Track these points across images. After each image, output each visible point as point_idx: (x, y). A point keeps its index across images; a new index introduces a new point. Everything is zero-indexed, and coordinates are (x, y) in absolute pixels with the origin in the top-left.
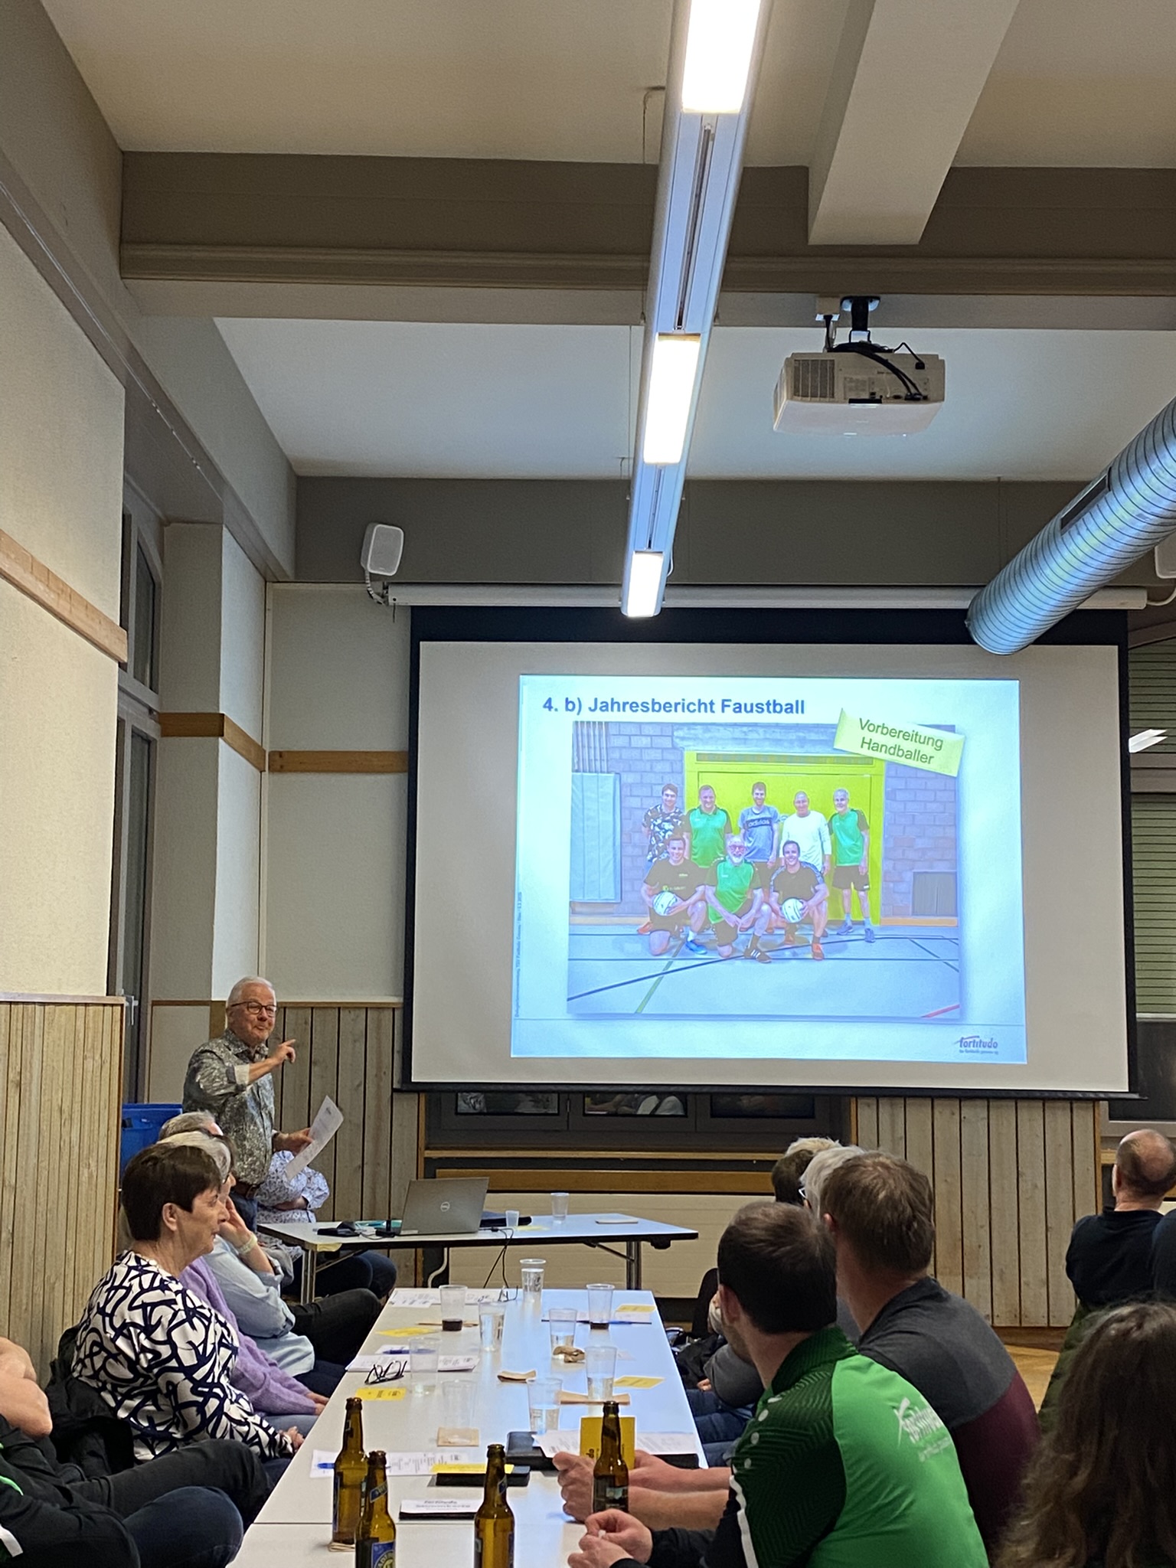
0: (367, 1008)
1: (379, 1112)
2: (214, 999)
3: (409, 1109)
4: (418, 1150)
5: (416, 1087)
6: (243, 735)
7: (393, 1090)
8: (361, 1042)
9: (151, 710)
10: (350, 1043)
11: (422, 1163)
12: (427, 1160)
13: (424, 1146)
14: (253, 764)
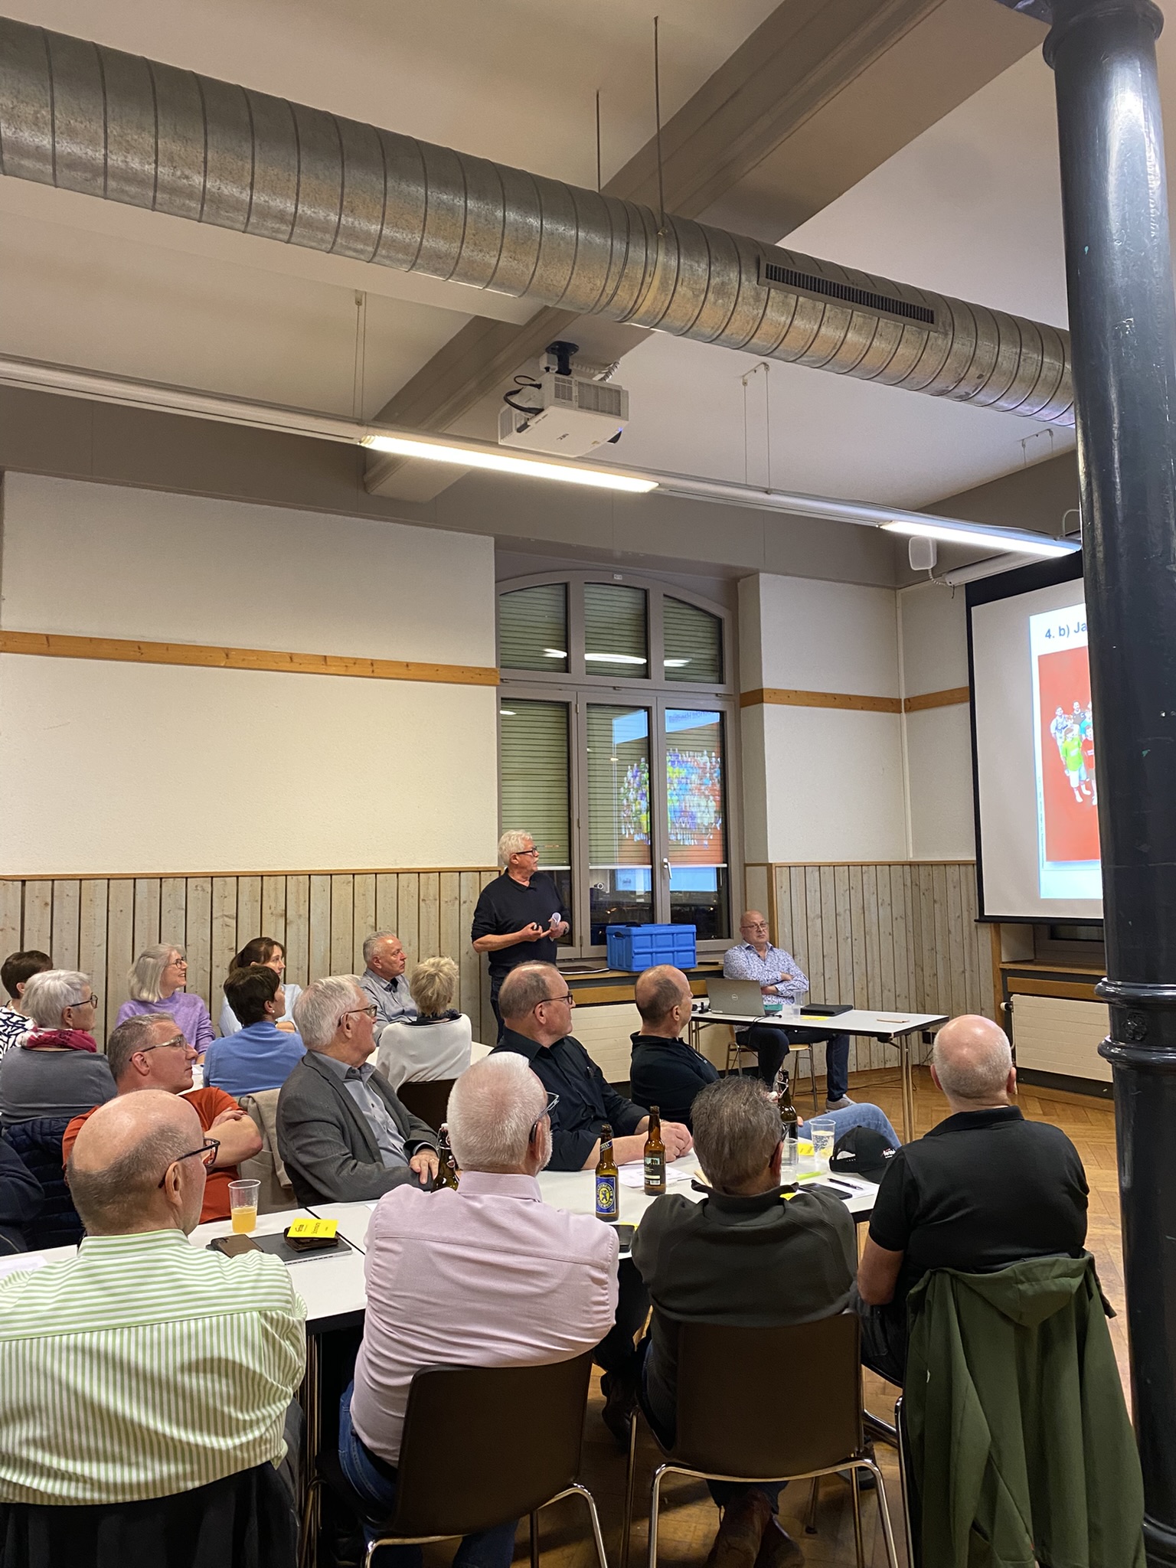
0: (959, 864)
1: (970, 934)
2: (770, 862)
3: (986, 933)
4: (994, 963)
5: (988, 919)
6: (825, 695)
7: (975, 921)
8: (958, 889)
9: (717, 695)
10: (952, 889)
11: (999, 971)
12: (1002, 970)
13: (1003, 961)
14: (867, 710)
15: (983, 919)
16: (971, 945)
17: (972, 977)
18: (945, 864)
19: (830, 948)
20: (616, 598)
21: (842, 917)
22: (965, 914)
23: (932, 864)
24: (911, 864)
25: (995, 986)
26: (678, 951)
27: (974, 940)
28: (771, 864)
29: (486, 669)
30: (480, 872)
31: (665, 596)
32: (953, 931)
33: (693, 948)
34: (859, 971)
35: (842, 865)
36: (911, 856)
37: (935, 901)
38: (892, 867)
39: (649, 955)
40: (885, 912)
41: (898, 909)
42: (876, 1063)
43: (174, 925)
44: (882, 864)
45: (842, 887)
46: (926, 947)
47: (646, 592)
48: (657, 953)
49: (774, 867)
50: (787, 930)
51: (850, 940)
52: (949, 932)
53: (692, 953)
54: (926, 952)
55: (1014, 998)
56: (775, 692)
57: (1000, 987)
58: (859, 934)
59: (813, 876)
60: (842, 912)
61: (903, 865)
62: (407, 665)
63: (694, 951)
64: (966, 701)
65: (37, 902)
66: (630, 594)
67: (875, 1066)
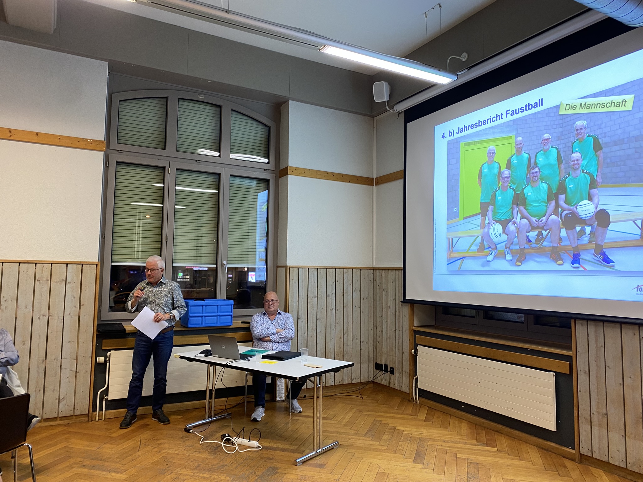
0: (395, 269)
1: (399, 310)
2: (287, 265)
3: (406, 310)
4: (409, 326)
5: (407, 301)
6: (327, 173)
7: (401, 302)
8: (394, 283)
9: (264, 169)
10: (391, 283)
11: (412, 332)
12: (414, 331)
13: (415, 325)
14: (351, 183)
15: (405, 301)
16: (399, 315)
17: (399, 334)
18: (389, 269)
19: (321, 314)
20: (202, 110)
21: (330, 297)
22: (397, 297)
23: (383, 269)
24: (374, 269)
25: (409, 340)
26: (220, 316)
27: (401, 311)
28: (287, 266)
29: (96, 141)
30: (82, 265)
31: (232, 110)
32: (391, 307)
33: (231, 314)
34: (339, 328)
35: (332, 268)
36: (375, 264)
37: (383, 290)
38: (362, 270)
39: (201, 318)
40: (356, 295)
41: (365, 294)
42: (346, 380)
44: (356, 268)
45: (331, 280)
46: (379, 315)
47: (220, 107)
48: (205, 316)
49: (288, 268)
50: (295, 304)
51: (334, 310)
52: (390, 307)
53: (230, 317)
54: (379, 319)
55: (419, 347)
56: (296, 169)
57: (412, 340)
58: (339, 307)
59: (313, 275)
60: (330, 295)
61: (369, 269)
62: (37, 134)
63: (231, 315)
64: (402, 178)
66: (211, 108)
67: (346, 382)
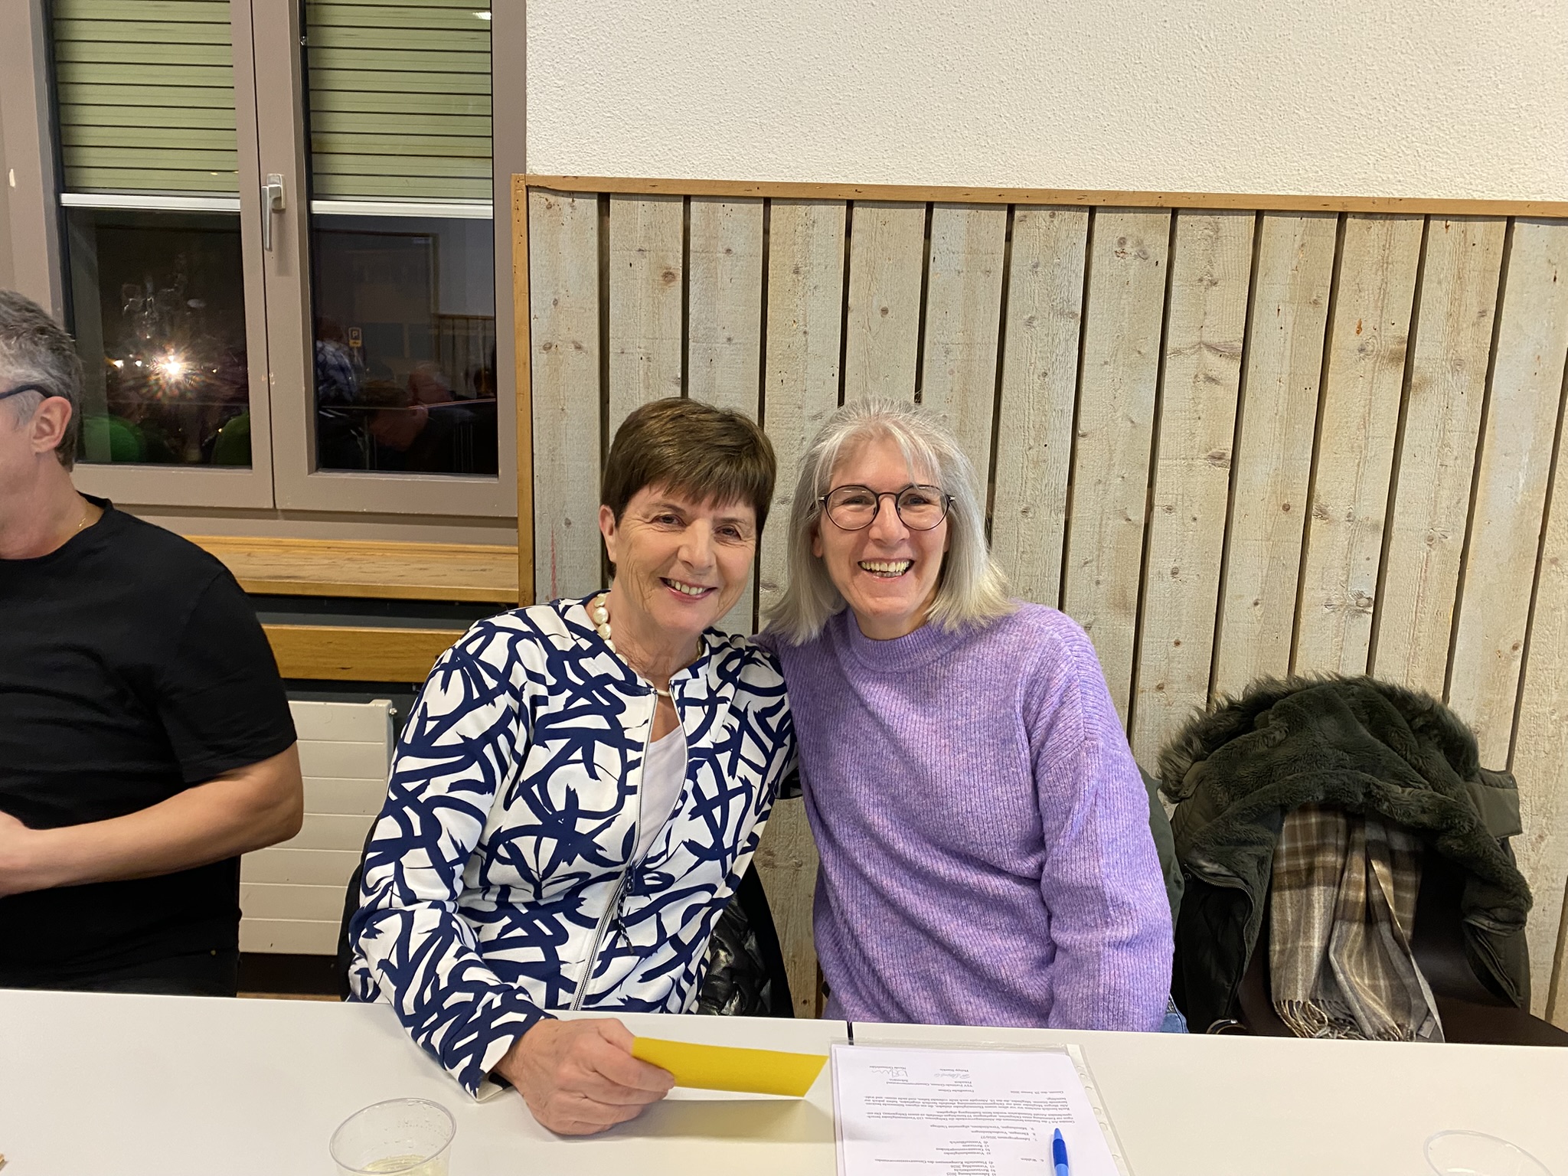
43: (1041, 366)
65: (643, 268)
